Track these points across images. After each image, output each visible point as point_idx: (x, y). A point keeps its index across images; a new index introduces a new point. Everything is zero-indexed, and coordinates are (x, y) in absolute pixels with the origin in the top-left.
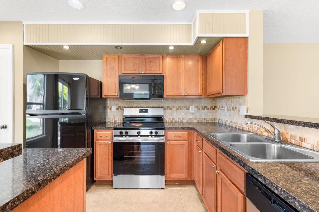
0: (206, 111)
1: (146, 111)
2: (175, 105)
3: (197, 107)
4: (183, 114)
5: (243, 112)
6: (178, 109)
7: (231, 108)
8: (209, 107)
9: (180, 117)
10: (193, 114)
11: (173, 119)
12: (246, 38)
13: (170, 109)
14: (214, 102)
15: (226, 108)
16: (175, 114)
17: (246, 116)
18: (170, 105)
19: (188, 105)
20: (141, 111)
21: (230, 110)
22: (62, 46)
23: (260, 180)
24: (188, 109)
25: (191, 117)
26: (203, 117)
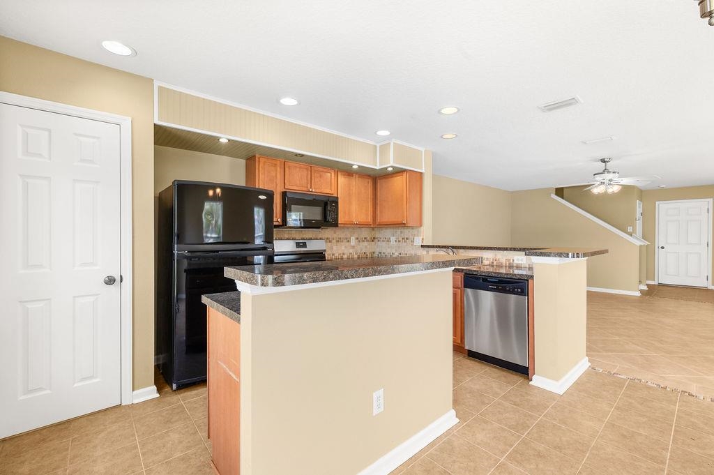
0: (366, 243)
1: (304, 245)
2: (335, 236)
3: (358, 239)
4: (343, 248)
5: (418, 242)
6: (338, 241)
7: (401, 239)
8: (368, 238)
9: (340, 252)
10: (353, 247)
11: (333, 255)
12: (421, 173)
13: (330, 242)
14: (373, 233)
15: (393, 239)
16: (335, 248)
17: (422, 246)
18: (329, 236)
19: (348, 236)
20: (298, 245)
21: (399, 241)
22: (218, 139)
23: (475, 273)
24: (349, 241)
25: (351, 251)
26: (363, 251)
